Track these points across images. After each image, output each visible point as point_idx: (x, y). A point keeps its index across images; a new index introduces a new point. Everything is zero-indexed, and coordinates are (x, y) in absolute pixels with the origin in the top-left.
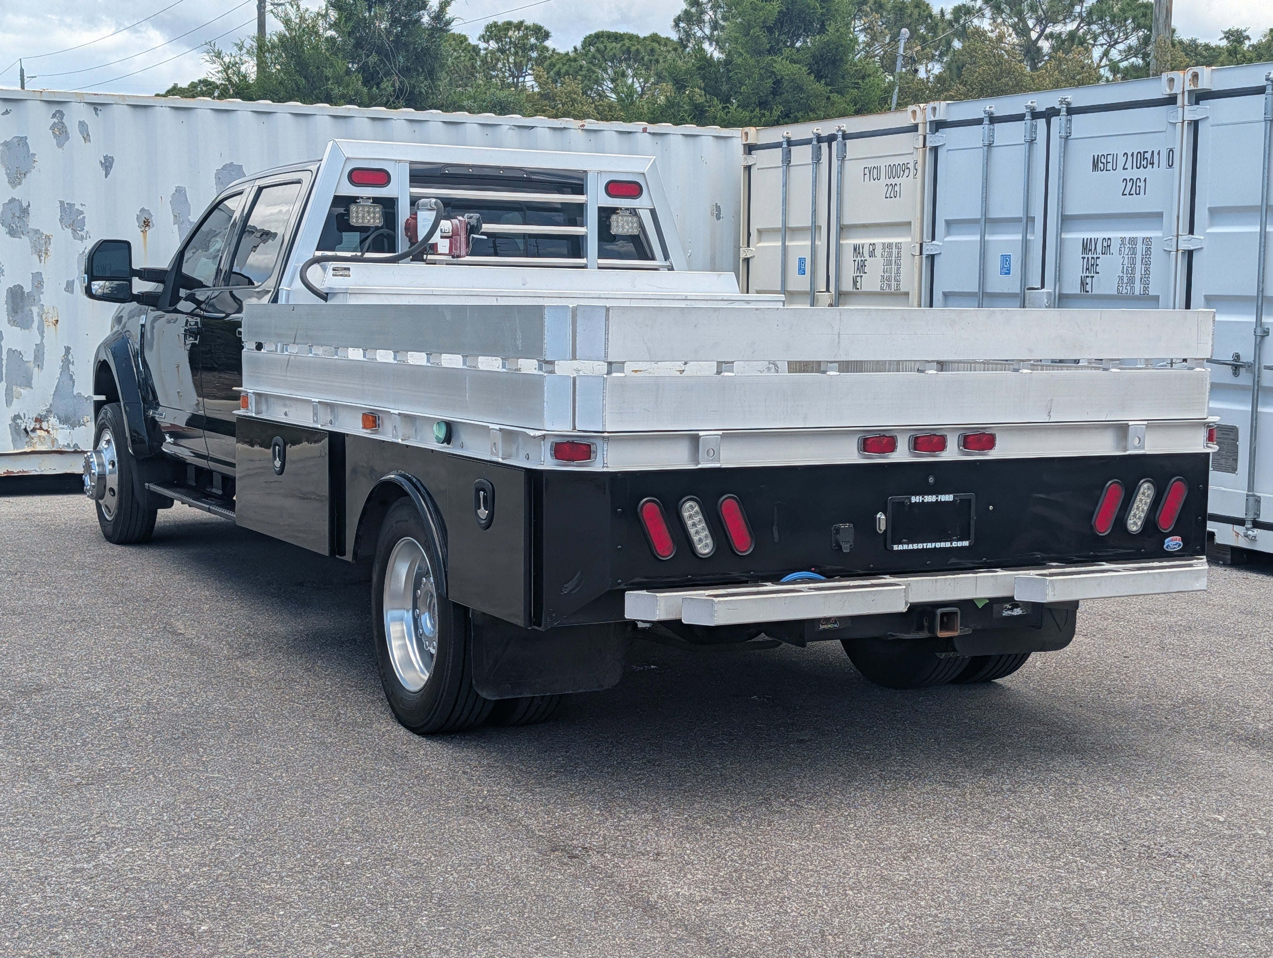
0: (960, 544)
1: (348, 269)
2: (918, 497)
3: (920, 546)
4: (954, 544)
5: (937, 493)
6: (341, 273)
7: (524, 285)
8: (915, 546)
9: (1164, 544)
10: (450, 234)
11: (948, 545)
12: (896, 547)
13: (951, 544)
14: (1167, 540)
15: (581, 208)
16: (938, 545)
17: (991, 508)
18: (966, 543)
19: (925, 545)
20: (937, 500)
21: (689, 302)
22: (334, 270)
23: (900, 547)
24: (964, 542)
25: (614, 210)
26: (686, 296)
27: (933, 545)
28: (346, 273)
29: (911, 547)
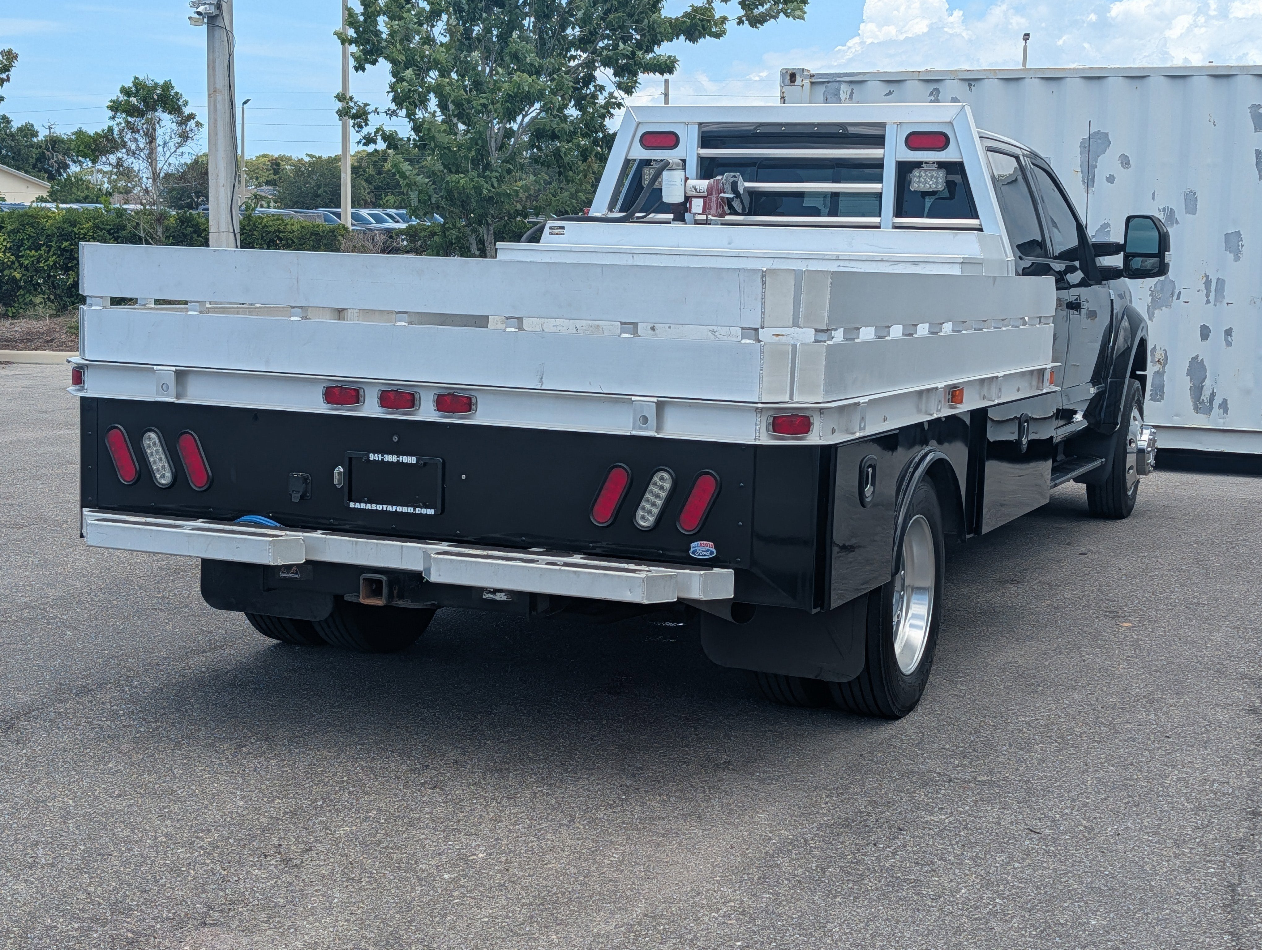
0: (424, 511)
1: (563, 228)
2: (376, 455)
3: (380, 507)
4: (418, 511)
5: (398, 454)
6: (556, 231)
7: (730, 244)
8: (374, 507)
9: (690, 549)
10: (706, 194)
11: (410, 510)
12: (352, 505)
13: (414, 510)
14: (693, 545)
15: (879, 164)
16: (399, 509)
17: (464, 477)
18: (431, 512)
19: (385, 507)
20: (398, 461)
21: (842, 263)
22: (550, 228)
23: (358, 505)
24: (429, 510)
25: (918, 165)
26: (838, 256)
27: (394, 508)
28: (561, 231)
29: (369, 506)
